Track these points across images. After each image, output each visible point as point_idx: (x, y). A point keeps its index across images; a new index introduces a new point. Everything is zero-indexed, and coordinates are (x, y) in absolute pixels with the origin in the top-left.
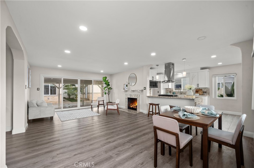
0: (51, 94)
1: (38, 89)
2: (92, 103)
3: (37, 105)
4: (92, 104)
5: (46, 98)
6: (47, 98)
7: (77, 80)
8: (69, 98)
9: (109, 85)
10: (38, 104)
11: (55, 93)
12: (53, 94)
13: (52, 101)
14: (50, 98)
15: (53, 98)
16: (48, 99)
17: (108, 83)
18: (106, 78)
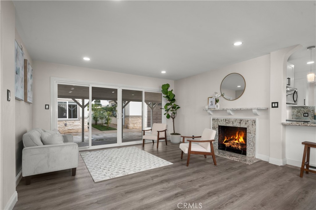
0: (70, 117)
1: (47, 107)
2: (144, 135)
3: (42, 141)
4: (144, 137)
5: (62, 124)
6: (64, 124)
7: (117, 89)
8: (96, 124)
9: (173, 100)
10: (43, 139)
11: (75, 116)
12: (73, 118)
13: (71, 128)
14: (68, 123)
15: (72, 123)
16: (66, 125)
17: (173, 97)
18: (168, 85)
